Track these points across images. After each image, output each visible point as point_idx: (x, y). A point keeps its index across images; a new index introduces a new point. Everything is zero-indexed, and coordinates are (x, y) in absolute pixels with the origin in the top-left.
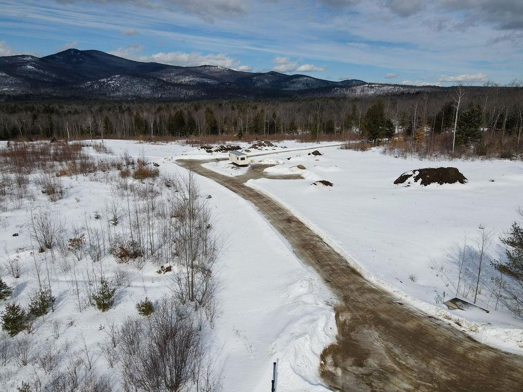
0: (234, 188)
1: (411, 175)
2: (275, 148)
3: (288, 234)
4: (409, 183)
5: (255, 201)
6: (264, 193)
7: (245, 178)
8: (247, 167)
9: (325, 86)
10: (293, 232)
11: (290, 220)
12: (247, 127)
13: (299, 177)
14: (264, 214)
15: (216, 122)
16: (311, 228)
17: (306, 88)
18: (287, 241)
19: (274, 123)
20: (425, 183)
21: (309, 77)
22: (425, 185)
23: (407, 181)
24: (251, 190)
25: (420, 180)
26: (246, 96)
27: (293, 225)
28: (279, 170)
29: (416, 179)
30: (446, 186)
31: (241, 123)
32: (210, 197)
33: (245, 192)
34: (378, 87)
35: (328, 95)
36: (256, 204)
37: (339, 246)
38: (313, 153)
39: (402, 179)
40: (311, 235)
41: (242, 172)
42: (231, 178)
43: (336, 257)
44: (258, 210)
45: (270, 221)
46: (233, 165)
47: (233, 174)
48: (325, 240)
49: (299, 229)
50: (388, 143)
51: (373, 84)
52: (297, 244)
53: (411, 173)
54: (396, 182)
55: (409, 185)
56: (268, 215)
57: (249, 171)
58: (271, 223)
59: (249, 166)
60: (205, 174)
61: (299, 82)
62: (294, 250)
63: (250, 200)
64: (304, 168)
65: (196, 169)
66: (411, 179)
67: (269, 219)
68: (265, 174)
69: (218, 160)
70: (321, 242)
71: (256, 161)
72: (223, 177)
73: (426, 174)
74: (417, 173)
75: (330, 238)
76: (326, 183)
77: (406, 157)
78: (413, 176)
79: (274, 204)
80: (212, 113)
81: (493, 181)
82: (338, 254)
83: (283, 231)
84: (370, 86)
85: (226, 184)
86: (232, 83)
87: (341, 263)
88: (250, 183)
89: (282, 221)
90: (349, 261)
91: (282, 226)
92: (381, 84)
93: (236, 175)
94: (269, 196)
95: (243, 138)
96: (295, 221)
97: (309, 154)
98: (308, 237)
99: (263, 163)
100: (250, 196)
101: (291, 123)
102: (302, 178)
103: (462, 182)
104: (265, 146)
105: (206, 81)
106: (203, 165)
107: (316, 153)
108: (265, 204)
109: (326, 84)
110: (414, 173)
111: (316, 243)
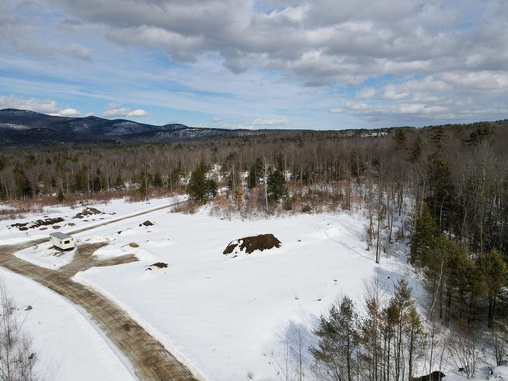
0: (60, 288)
1: (237, 245)
2: (103, 216)
3: (128, 348)
4: (236, 253)
5: (86, 304)
6: (96, 290)
7: (73, 269)
8: (73, 252)
9: (148, 131)
10: (133, 344)
11: (128, 326)
12: (68, 185)
13: (132, 258)
14: (99, 323)
15: (28, 182)
16: (151, 334)
17: (130, 132)
18: (126, 360)
19: (99, 179)
20: (249, 251)
21: (131, 121)
22: (250, 253)
23: (234, 251)
24: (80, 287)
25: (245, 249)
26: (63, 143)
27: (131, 333)
28: (110, 251)
29: (242, 248)
30: (266, 251)
31: (60, 182)
32: (30, 308)
33: (74, 292)
34: (199, 131)
35: (153, 140)
36: (88, 309)
37: (182, 354)
38: (144, 224)
39: (230, 249)
40: (152, 344)
41: (67, 259)
42: (55, 271)
43: (179, 369)
44: (91, 319)
45: (106, 332)
46: (55, 251)
47: (57, 265)
48: (167, 348)
49: (138, 338)
50: (214, 200)
51: (193, 128)
52: (139, 362)
53: (236, 243)
54: (225, 253)
55: (236, 255)
56: (103, 324)
57: (75, 257)
58: (108, 335)
59: (76, 249)
60: (21, 270)
61: (122, 127)
62: (136, 370)
63: (81, 304)
64: (136, 246)
65: (6, 263)
66: (237, 249)
67: (104, 329)
68: (95, 259)
69: (36, 243)
70: (162, 351)
71: (83, 239)
72: (45, 271)
73: (249, 243)
74: (242, 242)
75: (171, 344)
76: (161, 265)
77: (230, 219)
78: (239, 245)
79: (109, 306)
80: (22, 173)
81: (300, 241)
82: (181, 364)
83: (121, 344)
84: (191, 130)
85: (50, 282)
86: (44, 129)
87: (185, 375)
88: (78, 278)
89: (119, 329)
90: (192, 372)
91: (119, 338)
92: (201, 128)
93: (61, 265)
94: (102, 293)
95: (64, 201)
96: (133, 326)
97: (140, 225)
98: (149, 347)
99: (91, 242)
100: (80, 296)
101: (118, 179)
102: (136, 259)
103: (278, 246)
104: (91, 214)
105: (11, 127)
106: (17, 254)
107: (148, 224)
108: (98, 307)
109: (149, 129)
110: (239, 242)
111: (158, 354)
